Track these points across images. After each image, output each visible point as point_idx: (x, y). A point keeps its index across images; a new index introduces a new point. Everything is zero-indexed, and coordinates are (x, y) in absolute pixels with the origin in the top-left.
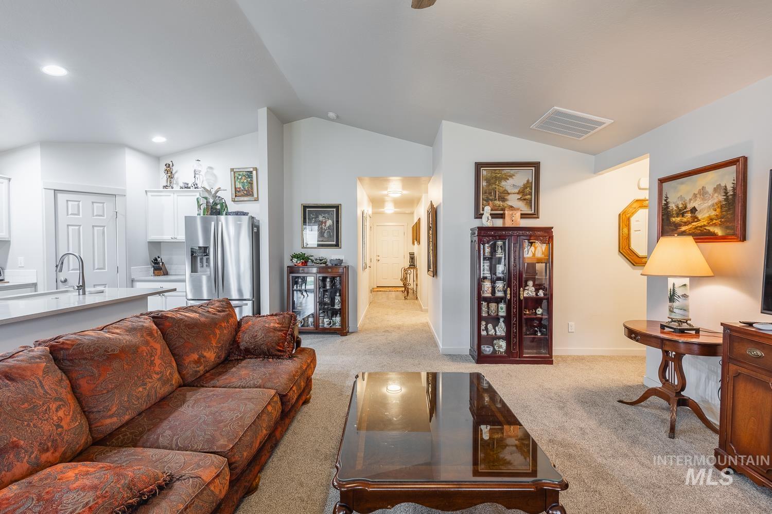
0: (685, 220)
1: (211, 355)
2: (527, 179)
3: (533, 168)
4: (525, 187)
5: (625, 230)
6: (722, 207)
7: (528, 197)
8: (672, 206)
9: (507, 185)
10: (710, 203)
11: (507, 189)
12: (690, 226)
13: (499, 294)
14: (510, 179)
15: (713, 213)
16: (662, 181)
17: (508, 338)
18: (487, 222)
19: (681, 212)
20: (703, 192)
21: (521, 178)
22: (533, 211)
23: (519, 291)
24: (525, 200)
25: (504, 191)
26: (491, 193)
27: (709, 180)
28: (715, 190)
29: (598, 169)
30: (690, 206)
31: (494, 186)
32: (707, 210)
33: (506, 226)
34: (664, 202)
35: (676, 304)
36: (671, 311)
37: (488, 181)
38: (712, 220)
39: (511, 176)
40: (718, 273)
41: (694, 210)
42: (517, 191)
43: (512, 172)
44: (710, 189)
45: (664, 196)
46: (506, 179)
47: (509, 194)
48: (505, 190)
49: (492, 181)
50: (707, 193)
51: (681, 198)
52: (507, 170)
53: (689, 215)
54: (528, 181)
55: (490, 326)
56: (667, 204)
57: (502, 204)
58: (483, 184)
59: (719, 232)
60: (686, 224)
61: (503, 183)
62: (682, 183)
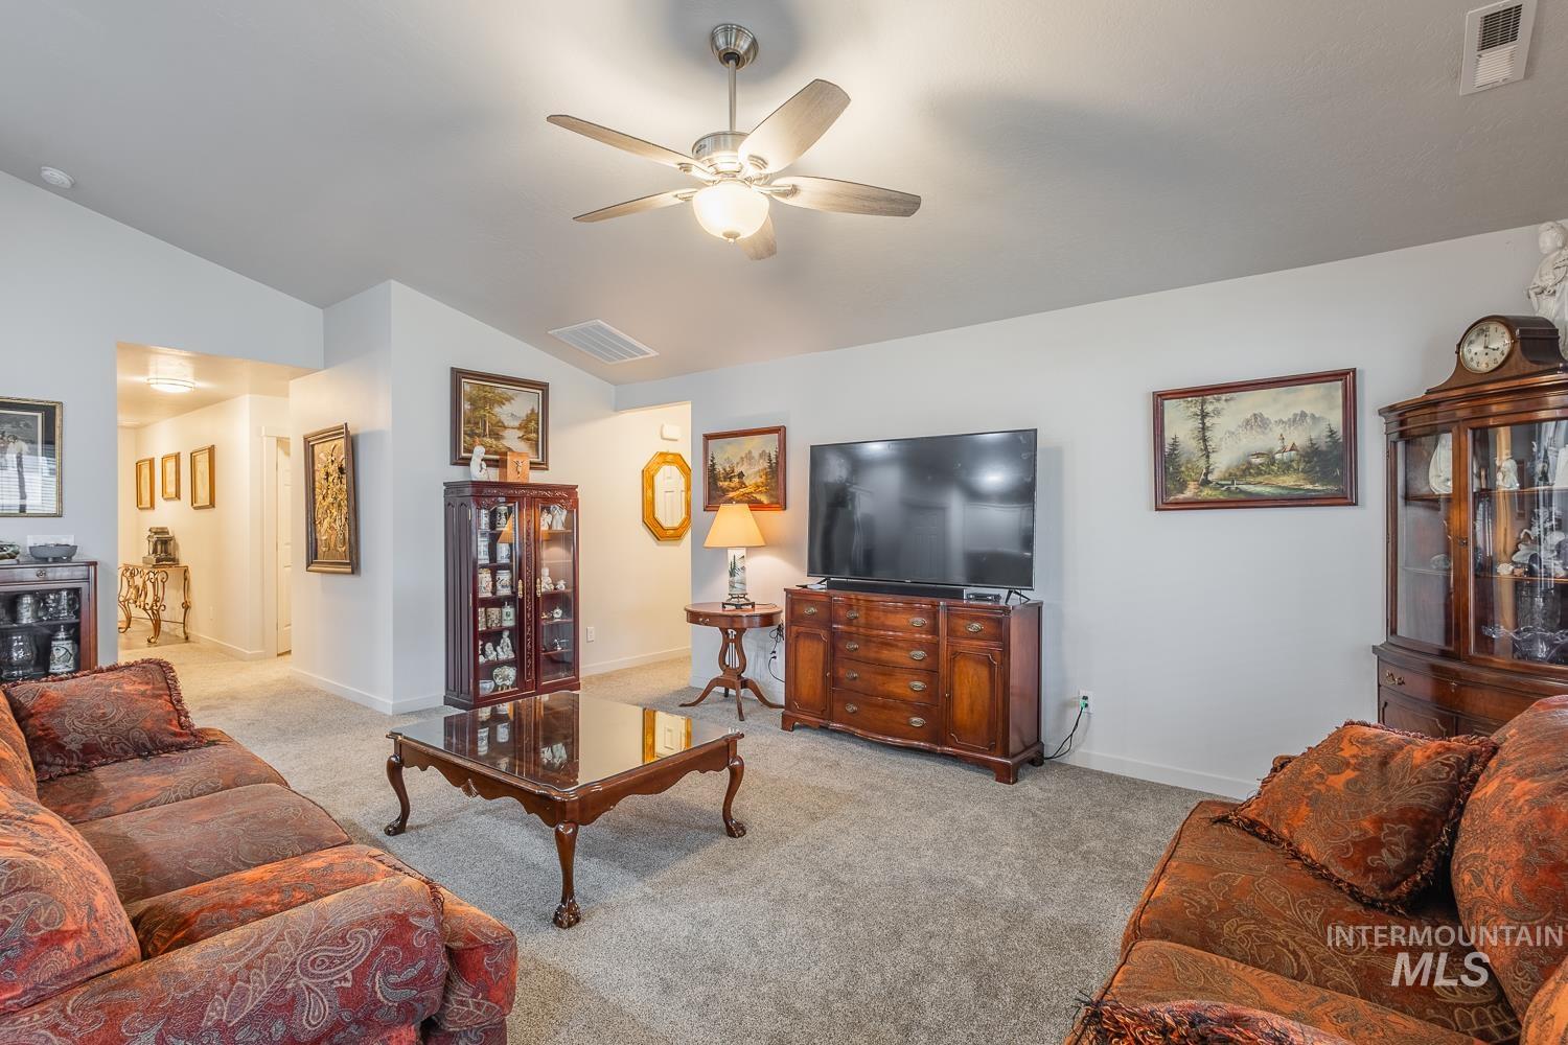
0: (732, 485)
2: (531, 408)
3: (540, 392)
4: (529, 420)
5: (650, 492)
6: (766, 474)
7: (533, 435)
8: (719, 468)
9: (504, 413)
10: (756, 469)
11: (502, 419)
12: (738, 492)
13: (504, 592)
14: (507, 403)
15: (759, 480)
16: (708, 437)
17: (518, 663)
18: (479, 472)
19: (728, 477)
20: (749, 456)
21: (519, 407)
22: (540, 459)
23: (536, 583)
24: (528, 439)
25: (498, 422)
26: (478, 423)
27: (755, 444)
28: (761, 455)
29: (620, 406)
30: (737, 471)
31: (482, 412)
32: (754, 475)
33: (509, 481)
34: (710, 463)
35: (737, 578)
36: (732, 586)
37: (473, 401)
38: (758, 487)
39: (509, 399)
40: (769, 544)
41: (741, 475)
42: (517, 424)
43: (510, 393)
44: (756, 454)
45: (710, 454)
46: (501, 403)
47: (505, 428)
48: (500, 421)
49: (480, 403)
50: (753, 458)
51: (728, 460)
52: (502, 389)
53: (736, 480)
54: (533, 410)
55: (489, 646)
56: (713, 465)
57: (494, 442)
58: (466, 406)
59: (764, 499)
60: (734, 489)
61: (497, 410)
62: (729, 443)
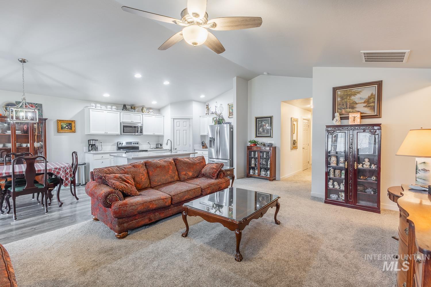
1: (190, 174)
2: (371, 93)
3: (377, 85)
4: (370, 98)
7: (372, 104)
9: (356, 98)
11: (355, 101)
14: (358, 94)
17: (346, 191)
21: (366, 93)
22: (376, 114)
24: (369, 106)
25: (353, 102)
26: (344, 105)
31: (346, 100)
37: (342, 98)
39: (359, 93)
42: (363, 101)
43: (359, 90)
46: (355, 94)
47: (357, 104)
48: (354, 102)
49: (344, 97)
52: (355, 89)
54: (372, 94)
57: (351, 110)
58: (339, 99)
61: (353, 98)
